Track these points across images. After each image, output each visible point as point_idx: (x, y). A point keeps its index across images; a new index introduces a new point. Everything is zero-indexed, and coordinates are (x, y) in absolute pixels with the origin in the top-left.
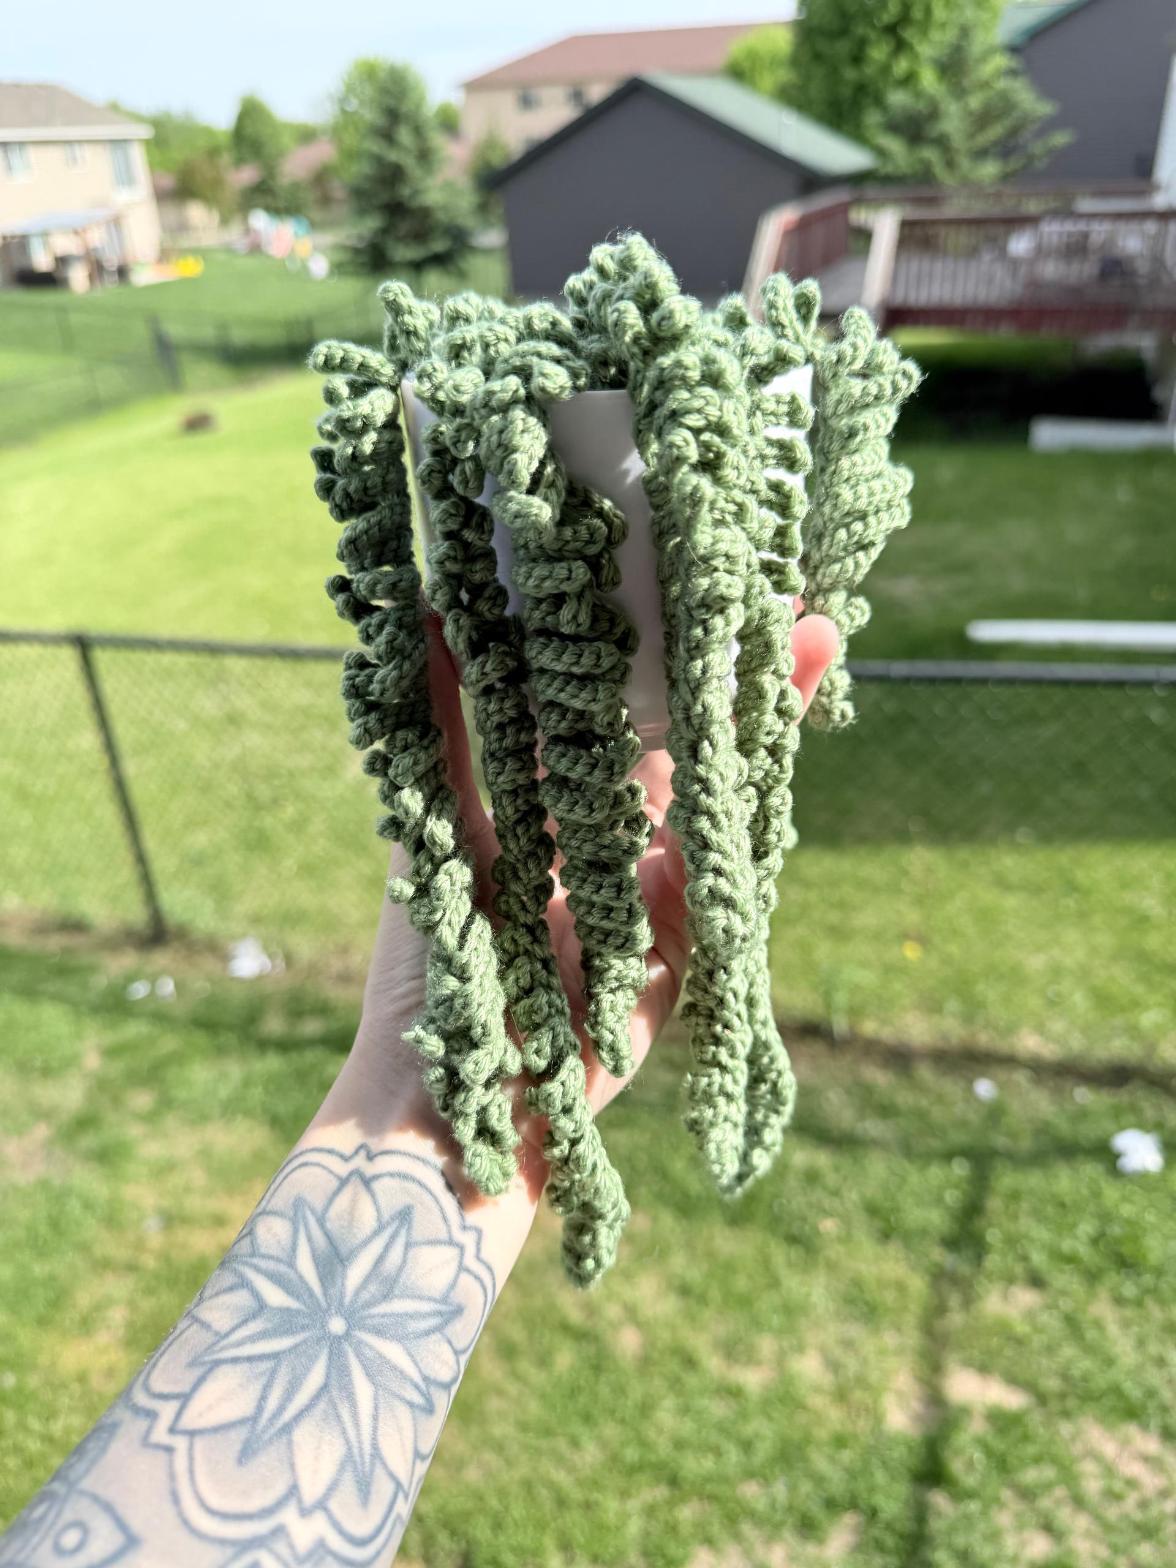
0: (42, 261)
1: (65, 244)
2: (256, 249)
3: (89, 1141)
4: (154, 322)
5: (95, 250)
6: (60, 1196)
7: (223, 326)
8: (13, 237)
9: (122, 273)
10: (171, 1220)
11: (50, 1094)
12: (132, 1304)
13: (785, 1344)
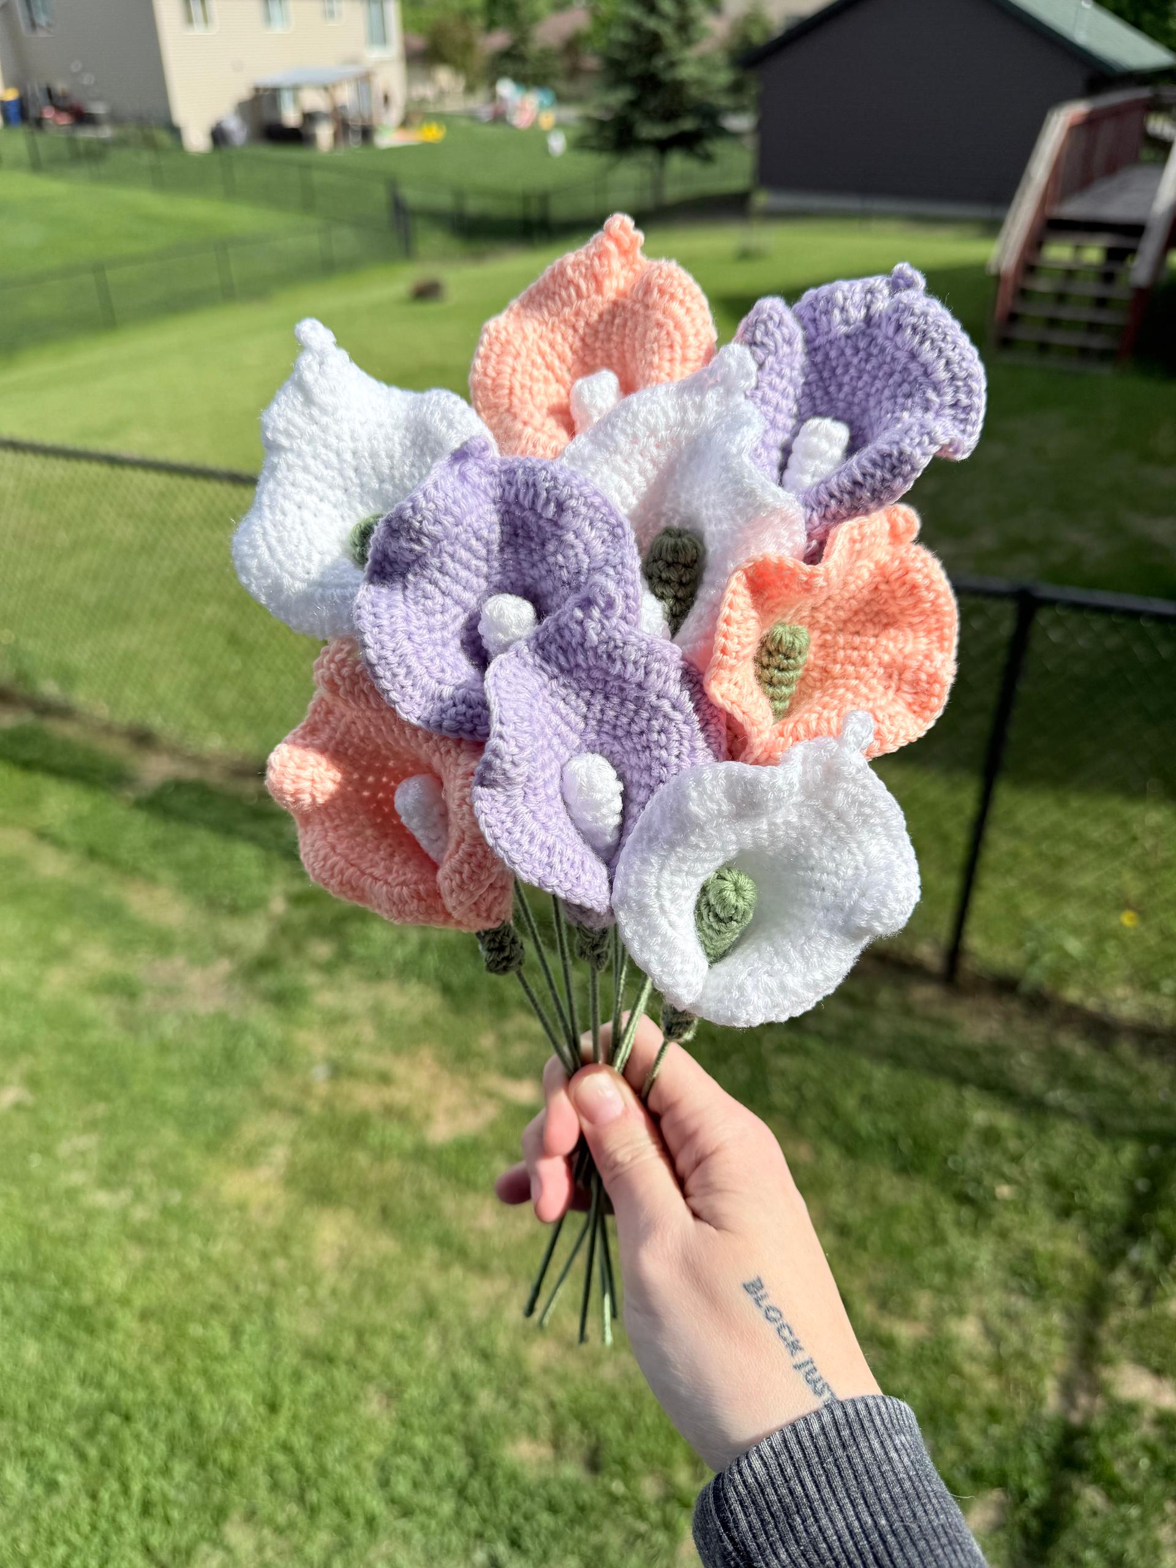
0: (291, 117)
1: (314, 100)
2: (499, 117)
3: (266, 981)
4: (392, 185)
5: (344, 107)
6: (236, 1031)
7: (459, 194)
8: (266, 90)
9: (367, 133)
10: (338, 1070)
11: (235, 931)
12: (294, 1144)
13: (945, 1305)
